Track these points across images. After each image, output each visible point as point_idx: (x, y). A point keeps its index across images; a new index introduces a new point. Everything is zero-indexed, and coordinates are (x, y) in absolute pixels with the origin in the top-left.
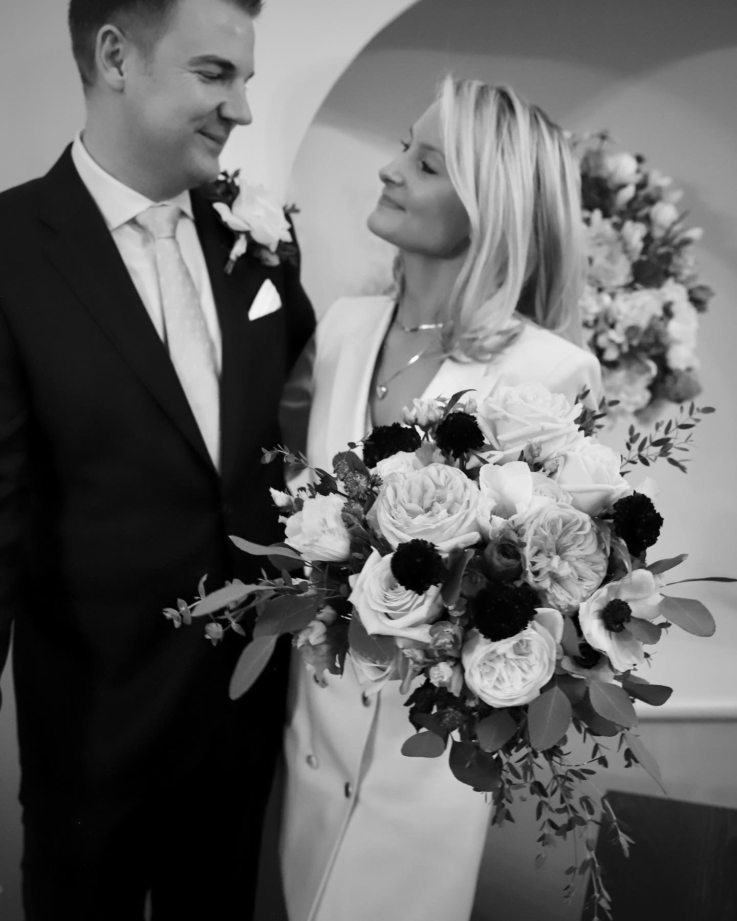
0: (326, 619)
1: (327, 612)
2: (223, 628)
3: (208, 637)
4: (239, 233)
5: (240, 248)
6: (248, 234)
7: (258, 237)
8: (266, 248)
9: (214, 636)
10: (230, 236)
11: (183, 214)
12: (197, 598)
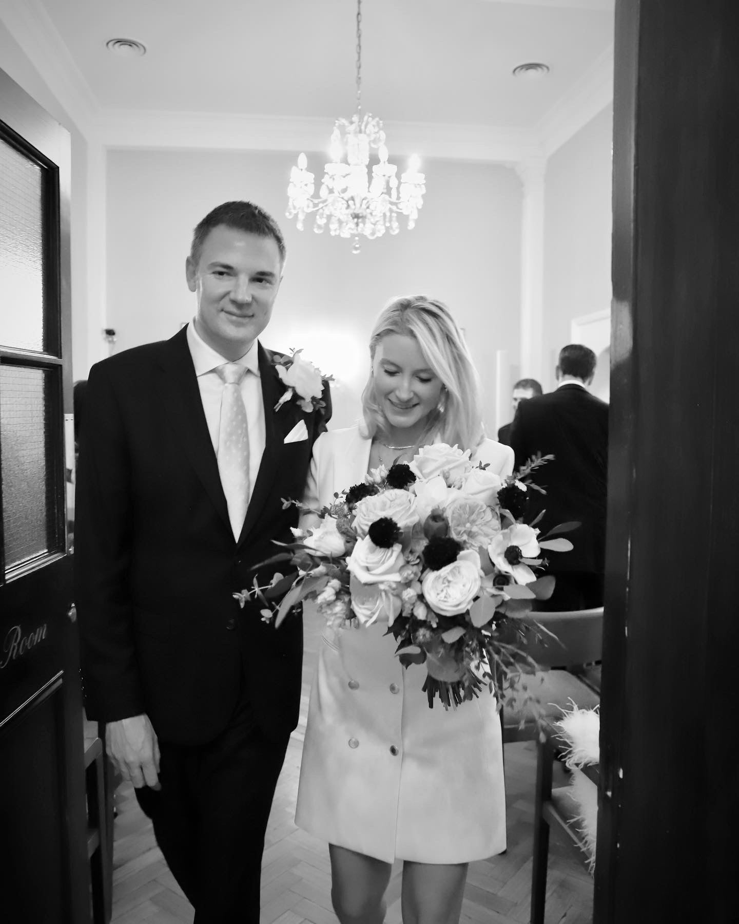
0: (335, 586)
1: (335, 583)
2: (272, 611)
3: (263, 619)
4: (289, 387)
5: (287, 396)
6: (294, 389)
7: (300, 392)
8: (302, 398)
9: (267, 618)
10: (283, 388)
11: (249, 371)
12: (253, 587)
